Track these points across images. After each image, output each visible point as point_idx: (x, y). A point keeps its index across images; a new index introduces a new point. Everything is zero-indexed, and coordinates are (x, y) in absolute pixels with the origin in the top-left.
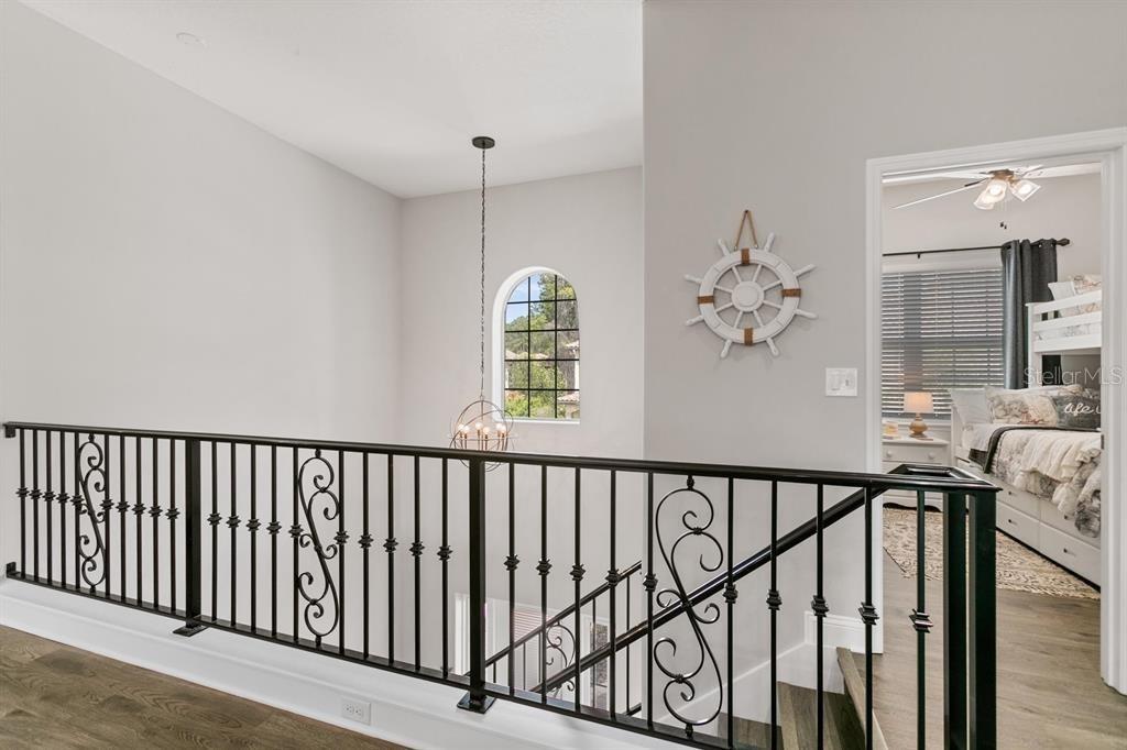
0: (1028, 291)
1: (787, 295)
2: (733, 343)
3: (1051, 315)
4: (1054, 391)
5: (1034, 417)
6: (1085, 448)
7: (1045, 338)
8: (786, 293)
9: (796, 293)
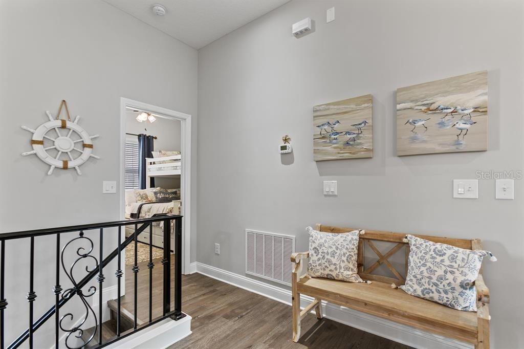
0: (146, 154)
1: (86, 147)
2: (56, 167)
3: (152, 163)
4: (154, 190)
5: (150, 199)
6: (169, 208)
7: (152, 171)
8: (85, 146)
9: (91, 146)
